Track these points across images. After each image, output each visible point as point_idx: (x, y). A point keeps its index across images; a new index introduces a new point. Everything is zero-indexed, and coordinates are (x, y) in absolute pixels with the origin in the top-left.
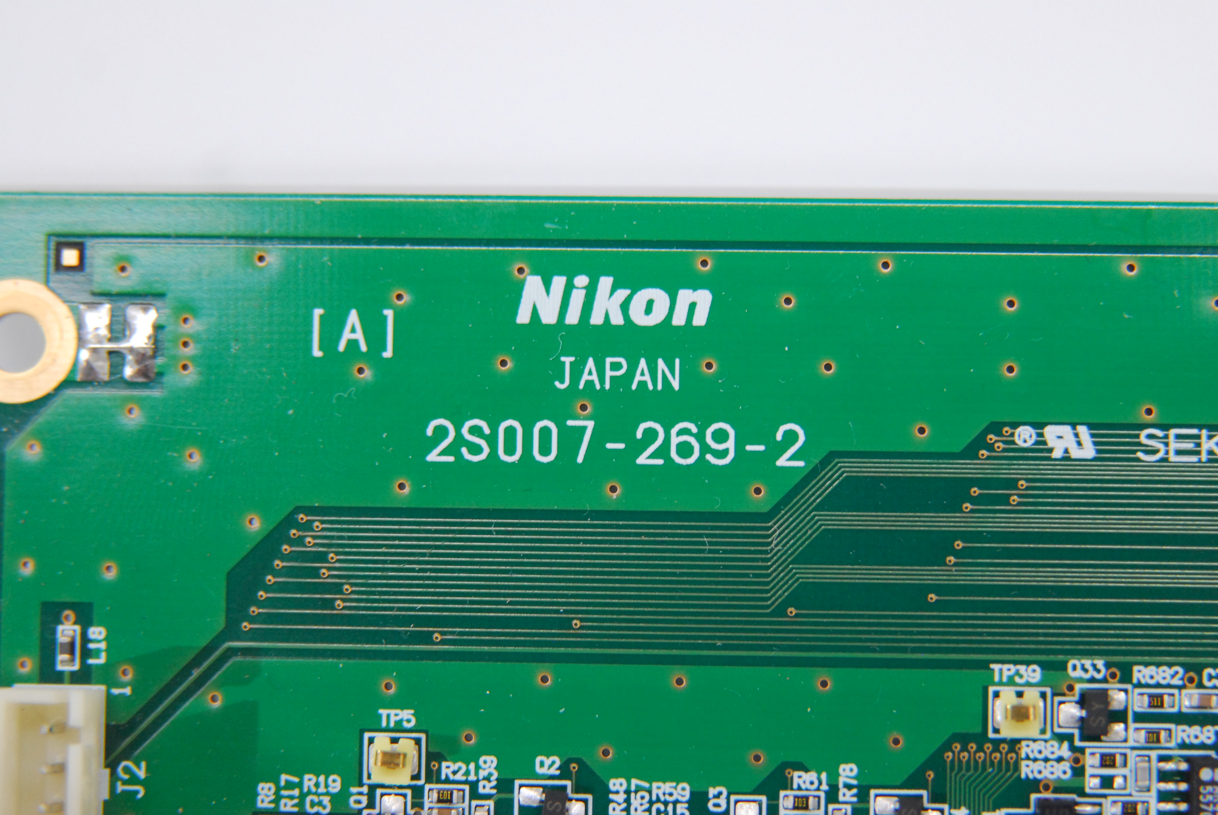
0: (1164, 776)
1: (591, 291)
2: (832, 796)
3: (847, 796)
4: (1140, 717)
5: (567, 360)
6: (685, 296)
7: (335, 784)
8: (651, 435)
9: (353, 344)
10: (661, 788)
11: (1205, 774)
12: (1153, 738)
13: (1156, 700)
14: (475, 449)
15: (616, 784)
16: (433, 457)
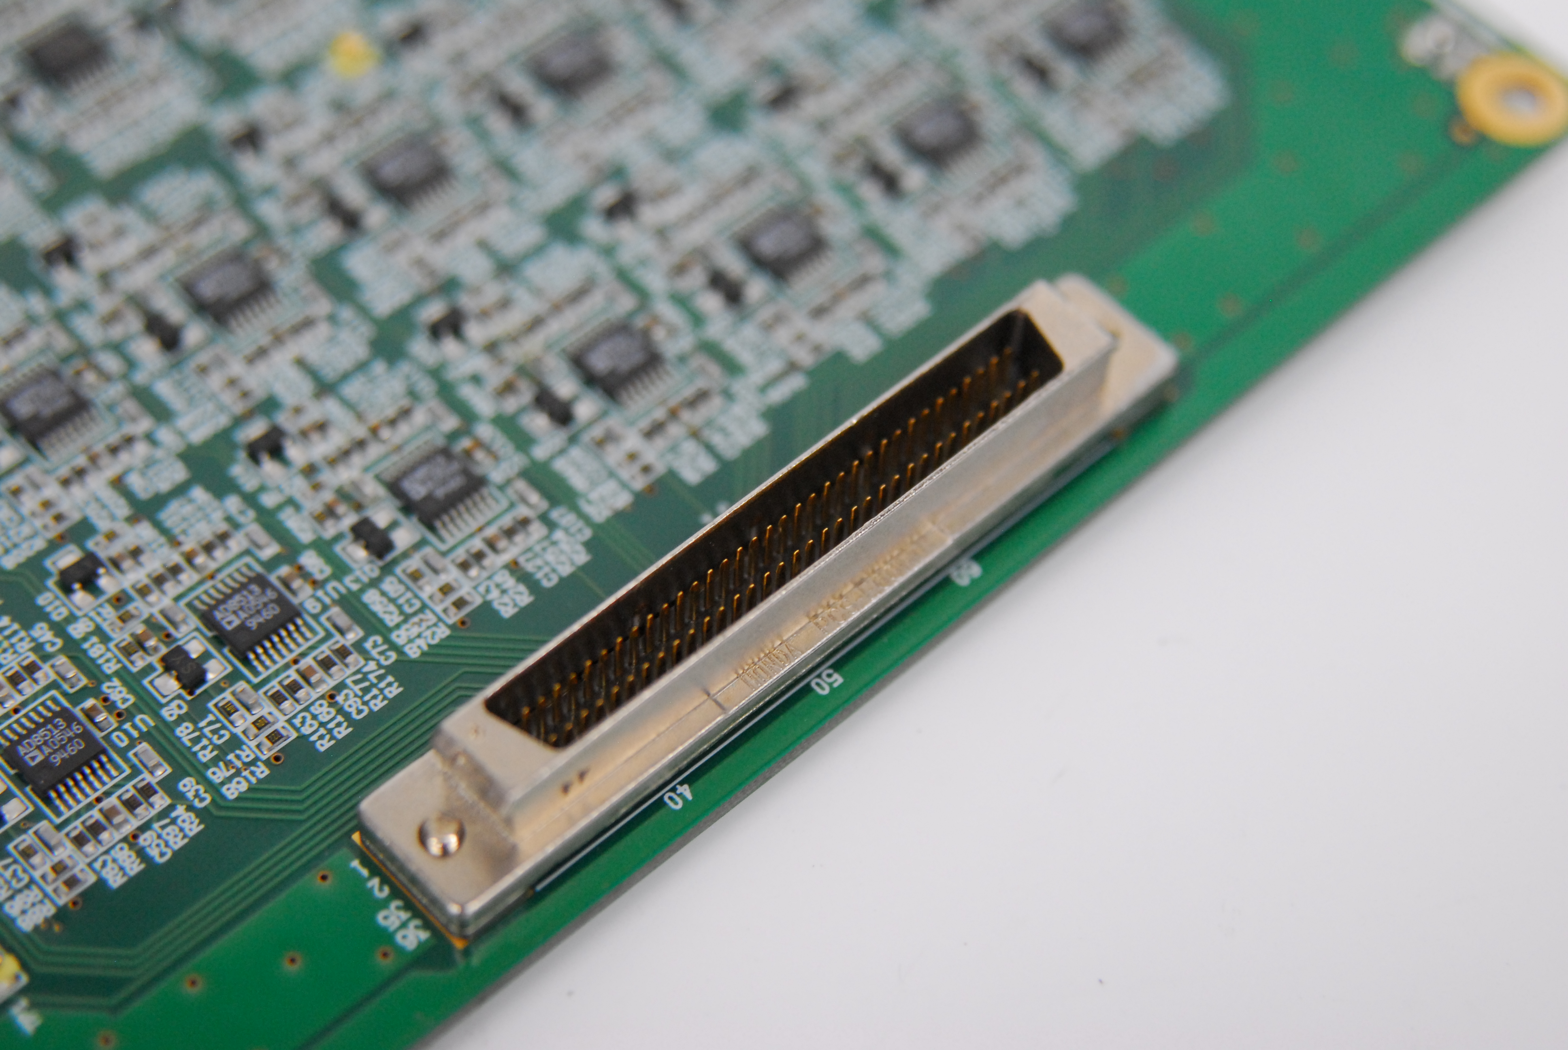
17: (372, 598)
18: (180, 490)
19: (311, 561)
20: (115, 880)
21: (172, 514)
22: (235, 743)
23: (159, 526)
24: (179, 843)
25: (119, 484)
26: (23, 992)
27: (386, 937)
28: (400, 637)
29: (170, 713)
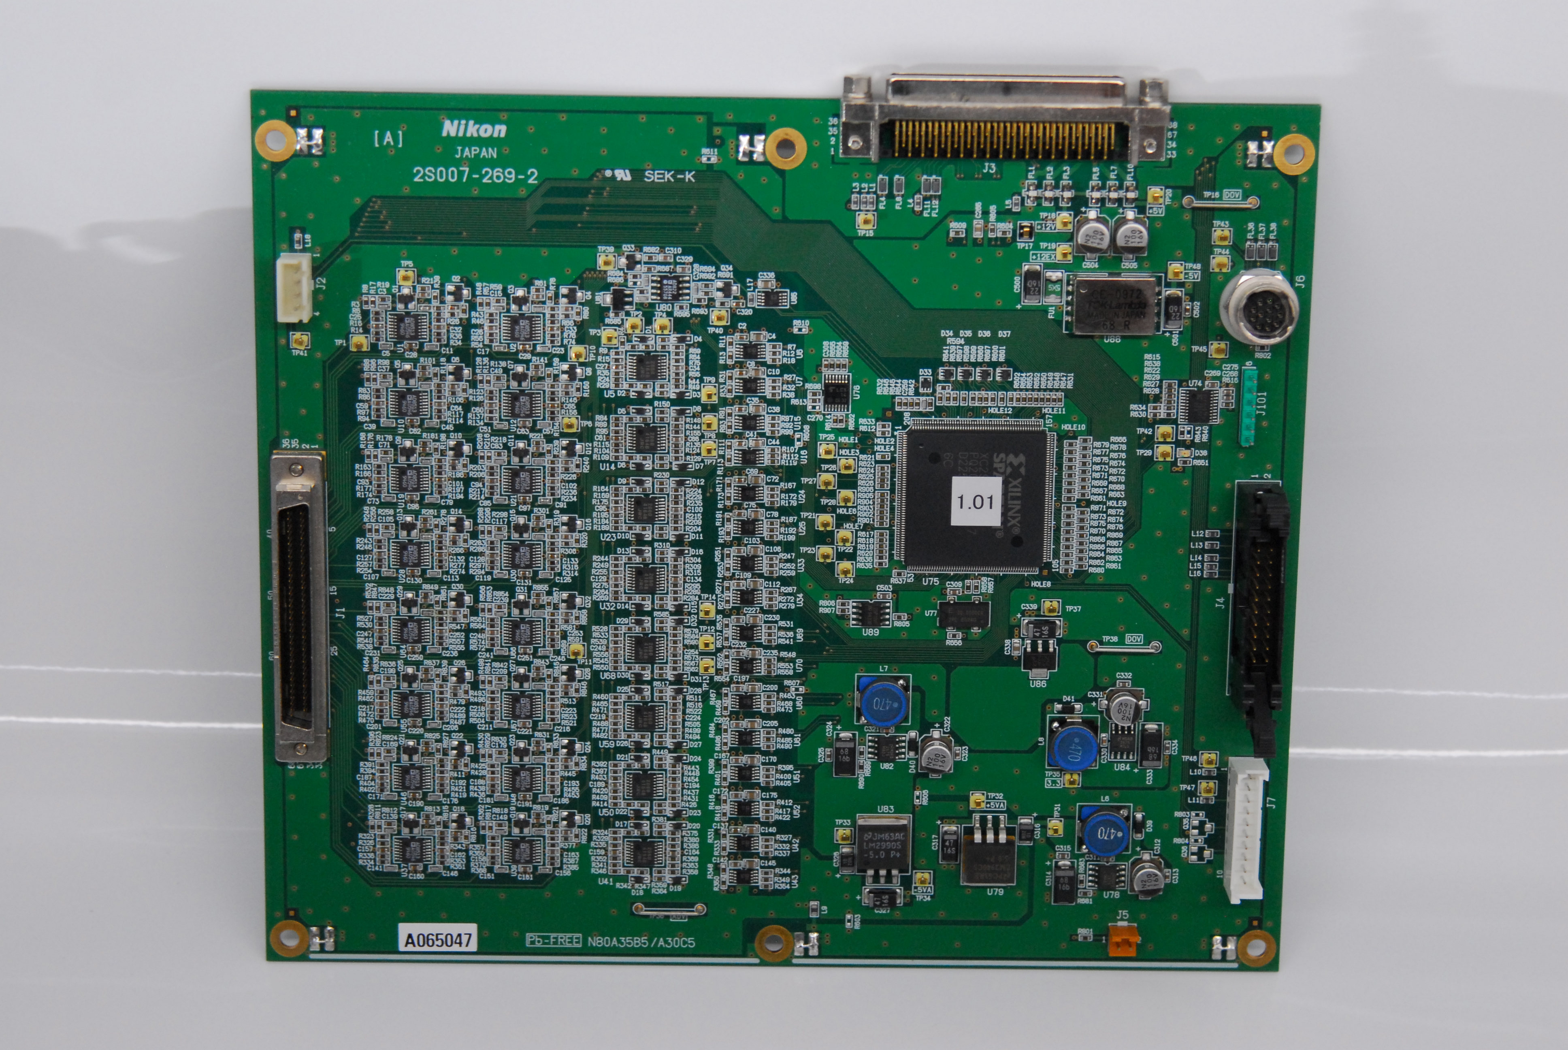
0: (653, 281)
1: (466, 125)
2: (548, 288)
3: (552, 288)
4: (645, 263)
5: (459, 148)
6: (497, 127)
7: (387, 285)
8: (487, 173)
9: (388, 143)
10: (493, 286)
11: (665, 282)
12: (649, 270)
13: (650, 258)
14: (430, 177)
15: (478, 285)
16: (416, 179)
17: (391, 512)
18: (466, 493)
19: (416, 507)
20: (360, 390)
21: (460, 487)
22: (376, 446)
23: (460, 479)
24: (358, 412)
25: (481, 480)
26: (348, 347)
27: (291, 437)
28: (373, 509)
29: (398, 439)
